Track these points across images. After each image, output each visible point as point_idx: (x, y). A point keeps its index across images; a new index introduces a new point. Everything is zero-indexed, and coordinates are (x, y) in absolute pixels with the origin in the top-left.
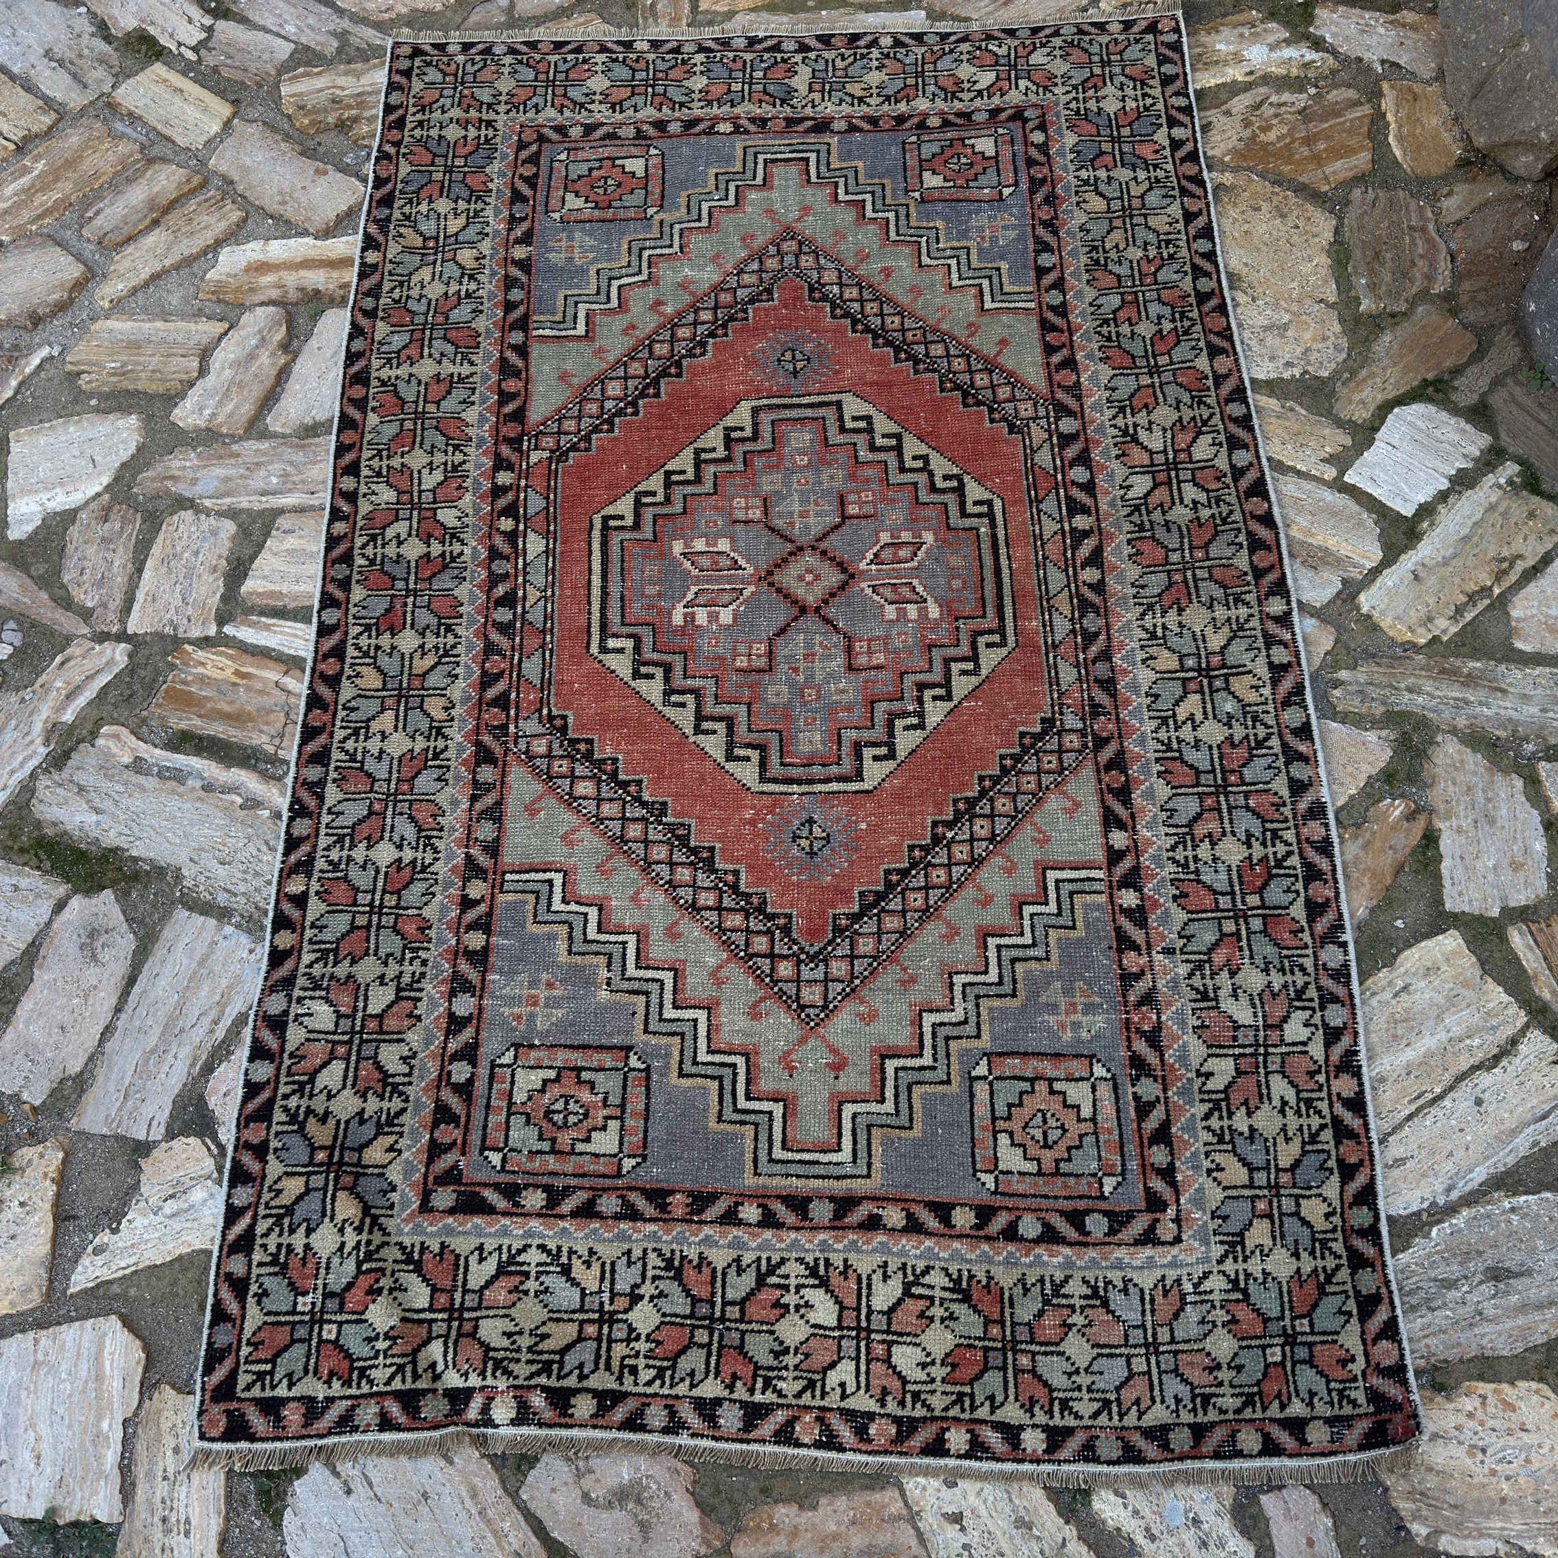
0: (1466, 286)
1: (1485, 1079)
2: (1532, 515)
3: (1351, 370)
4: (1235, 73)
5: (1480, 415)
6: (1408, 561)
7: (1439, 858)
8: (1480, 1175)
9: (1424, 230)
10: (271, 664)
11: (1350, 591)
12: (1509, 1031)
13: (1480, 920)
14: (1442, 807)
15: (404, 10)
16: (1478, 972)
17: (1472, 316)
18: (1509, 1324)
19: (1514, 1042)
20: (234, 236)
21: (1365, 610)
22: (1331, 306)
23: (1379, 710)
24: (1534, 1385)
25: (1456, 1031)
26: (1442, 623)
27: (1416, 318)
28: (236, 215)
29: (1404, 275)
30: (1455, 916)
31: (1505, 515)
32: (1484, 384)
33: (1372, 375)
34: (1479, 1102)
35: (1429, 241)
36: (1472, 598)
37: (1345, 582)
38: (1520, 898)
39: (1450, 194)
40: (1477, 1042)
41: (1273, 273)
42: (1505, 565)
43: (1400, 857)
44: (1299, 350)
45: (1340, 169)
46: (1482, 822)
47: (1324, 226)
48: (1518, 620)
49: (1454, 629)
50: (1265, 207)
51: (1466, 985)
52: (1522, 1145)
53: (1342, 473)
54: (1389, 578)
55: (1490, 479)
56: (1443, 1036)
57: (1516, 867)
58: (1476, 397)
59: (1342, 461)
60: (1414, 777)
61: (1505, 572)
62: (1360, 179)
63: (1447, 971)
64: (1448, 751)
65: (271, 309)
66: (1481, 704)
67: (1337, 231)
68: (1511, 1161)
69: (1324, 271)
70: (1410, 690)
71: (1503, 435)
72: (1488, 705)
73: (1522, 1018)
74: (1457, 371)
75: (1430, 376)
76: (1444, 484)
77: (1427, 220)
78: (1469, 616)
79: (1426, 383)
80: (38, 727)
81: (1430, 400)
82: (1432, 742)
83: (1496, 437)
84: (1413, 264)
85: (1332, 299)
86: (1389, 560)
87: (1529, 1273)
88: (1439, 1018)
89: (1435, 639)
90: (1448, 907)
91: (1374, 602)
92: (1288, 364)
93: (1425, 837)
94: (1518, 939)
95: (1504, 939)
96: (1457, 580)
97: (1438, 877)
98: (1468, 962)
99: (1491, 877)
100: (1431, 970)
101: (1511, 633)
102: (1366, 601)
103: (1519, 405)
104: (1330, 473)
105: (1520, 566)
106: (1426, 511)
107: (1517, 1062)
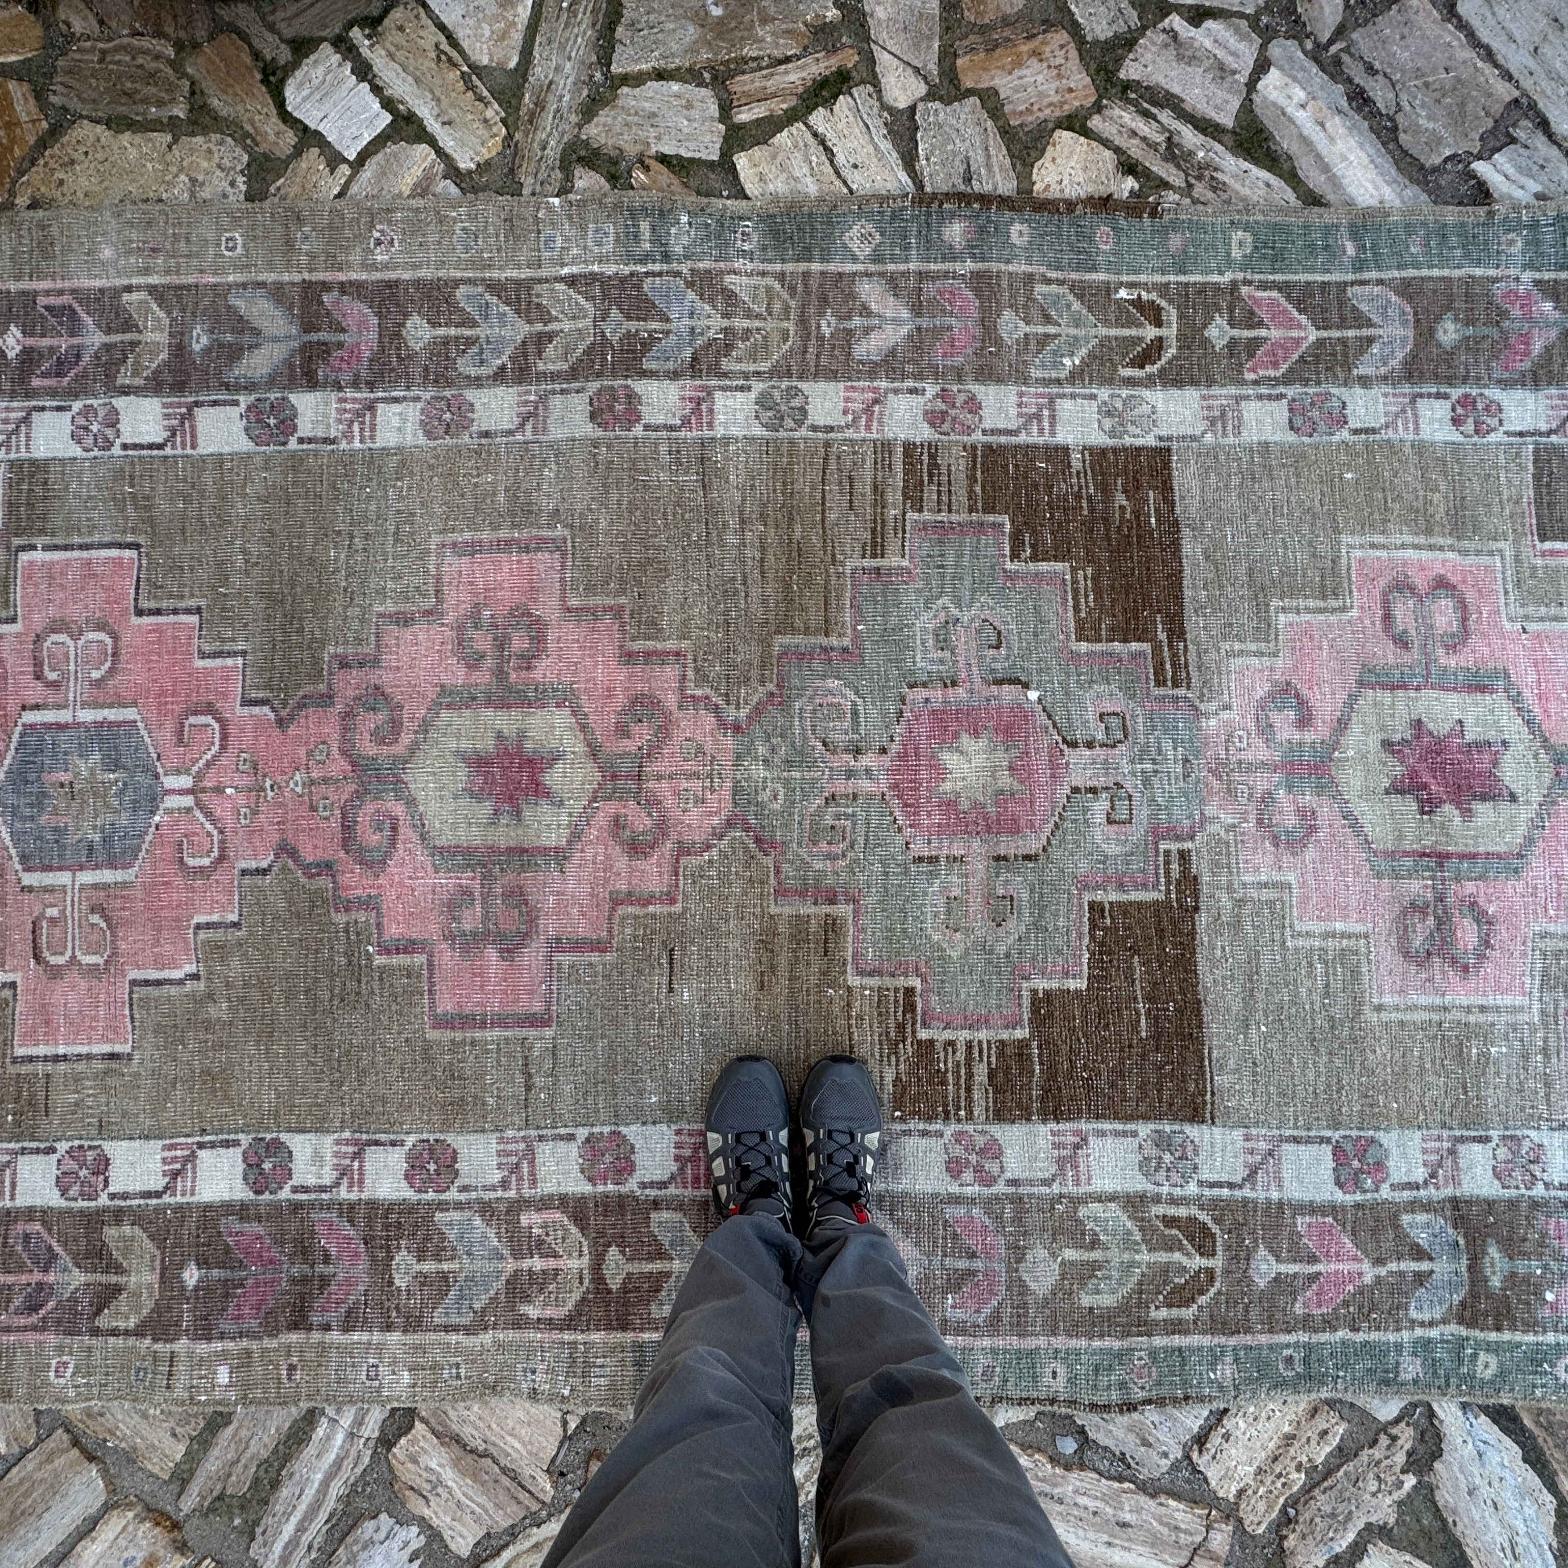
0: (169, 30)
1: (840, 159)
2: (401, 29)
3: (244, 138)
5: (302, 46)
6: (433, 126)
7: (678, 157)
9: (104, 52)
11: (454, 174)
12: (808, 135)
13: (726, 139)
14: (639, 148)
16: (765, 147)
17: (201, 34)
18: (998, 177)
19: (815, 135)
21: (473, 166)
22: (176, 140)
23: (558, 175)
24: (1035, 171)
25: (806, 170)
26: (489, 113)
27: (197, 76)
29: (151, 77)
30: (722, 155)
31: (398, 47)
32: (271, 38)
33: (252, 122)
34: (855, 166)
35: (116, 49)
36: (470, 87)
37: (445, 177)
38: (713, 109)
39: (69, 25)
40: (814, 158)
41: (134, 181)
42: (443, 57)
43: (676, 182)
44: (218, 173)
45: (24, 108)
46: (652, 121)
47: (85, 131)
48: (491, 60)
49: (496, 106)
50: (61, 175)
51: (774, 157)
52: (886, 146)
53: (345, 161)
54: (447, 141)
55: (365, 52)
56: (809, 180)
57: (689, 106)
58: (283, 46)
59: (334, 159)
60: (614, 162)
61: (450, 59)
62: (40, 95)
63: (764, 168)
64: (594, 131)
66: (560, 101)
67: (97, 122)
68: (895, 155)
69: (138, 139)
70: (544, 148)
71: (324, 34)
72: (562, 97)
73: (800, 125)
74: (257, 55)
75: (259, 76)
76: (365, 87)
77: (93, 48)
78: (486, 93)
79: (265, 81)
81: (282, 82)
82: (586, 143)
83: (325, 39)
84: (141, 66)
85: (169, 138)
86: (432, 142)
87: (967, 158)
88: (796, 179)
89: (504, 121)
90: (716, 158)
91: (467, 157)
92: (232, 184)
93: (662, 162)
94: (744, 116)
95: (741, 127)
96: (453, 94)
97: (692, 160)
98: (757, 152)
99: (695, 125)
100: (762, 178)
101: (501, 68)
102: (465, 163)
103: (296, 15)
104: (345, 170)
105: (445, 46)
106: (388, 104)
107: (830, 135)
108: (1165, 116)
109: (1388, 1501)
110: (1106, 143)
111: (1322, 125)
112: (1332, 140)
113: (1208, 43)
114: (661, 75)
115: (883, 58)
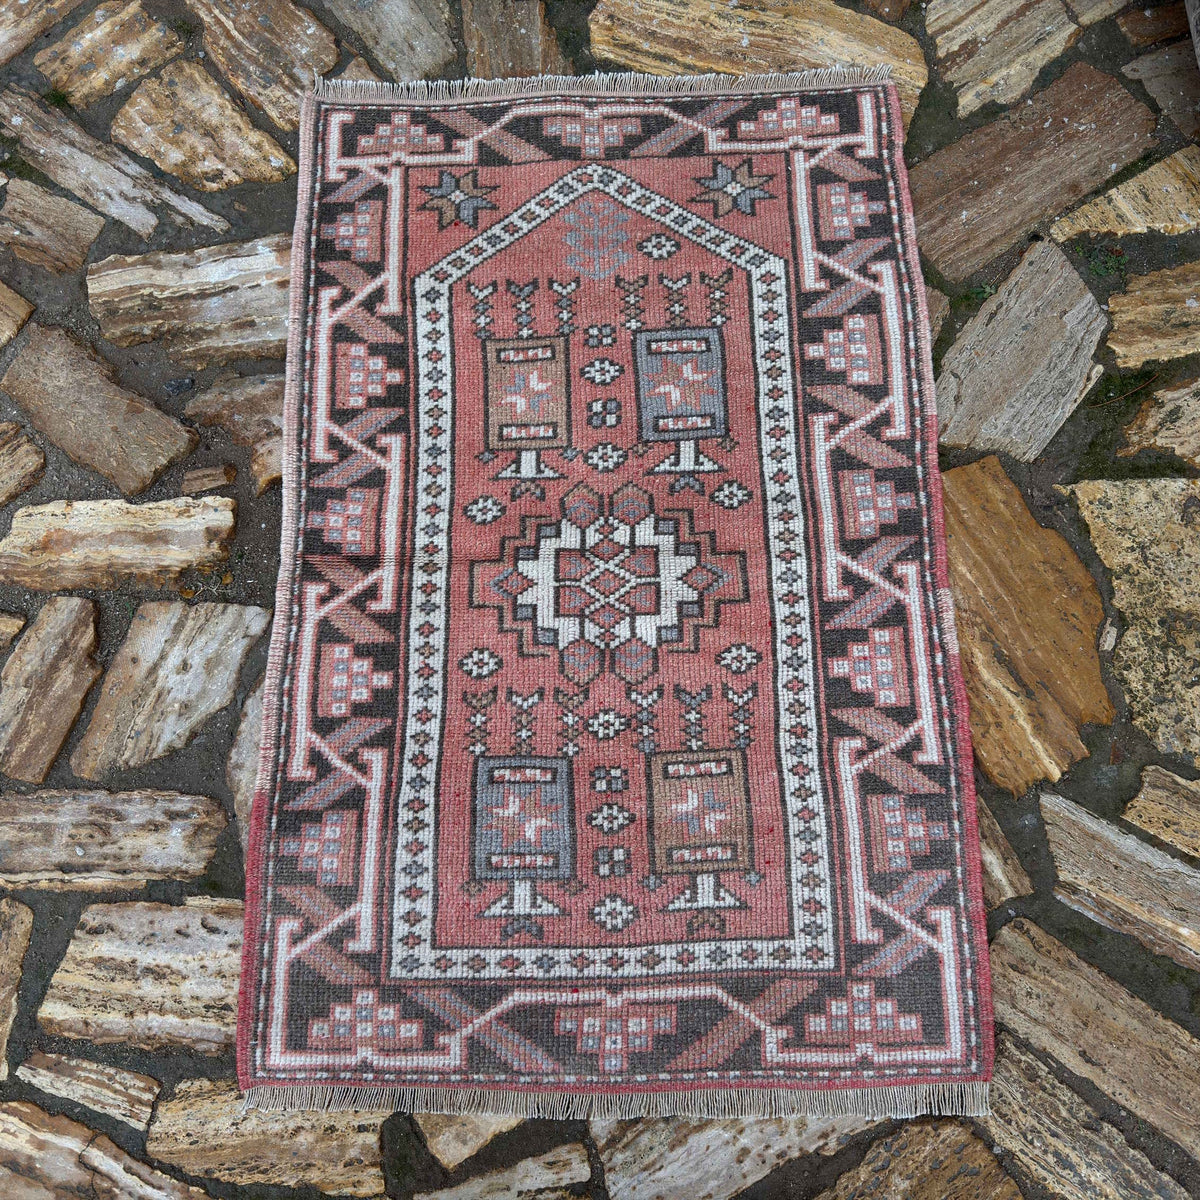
10: (76, 1128)
15: (236, 179)
20: (31, 491)
28: (32, 462)
65: (76, 602)
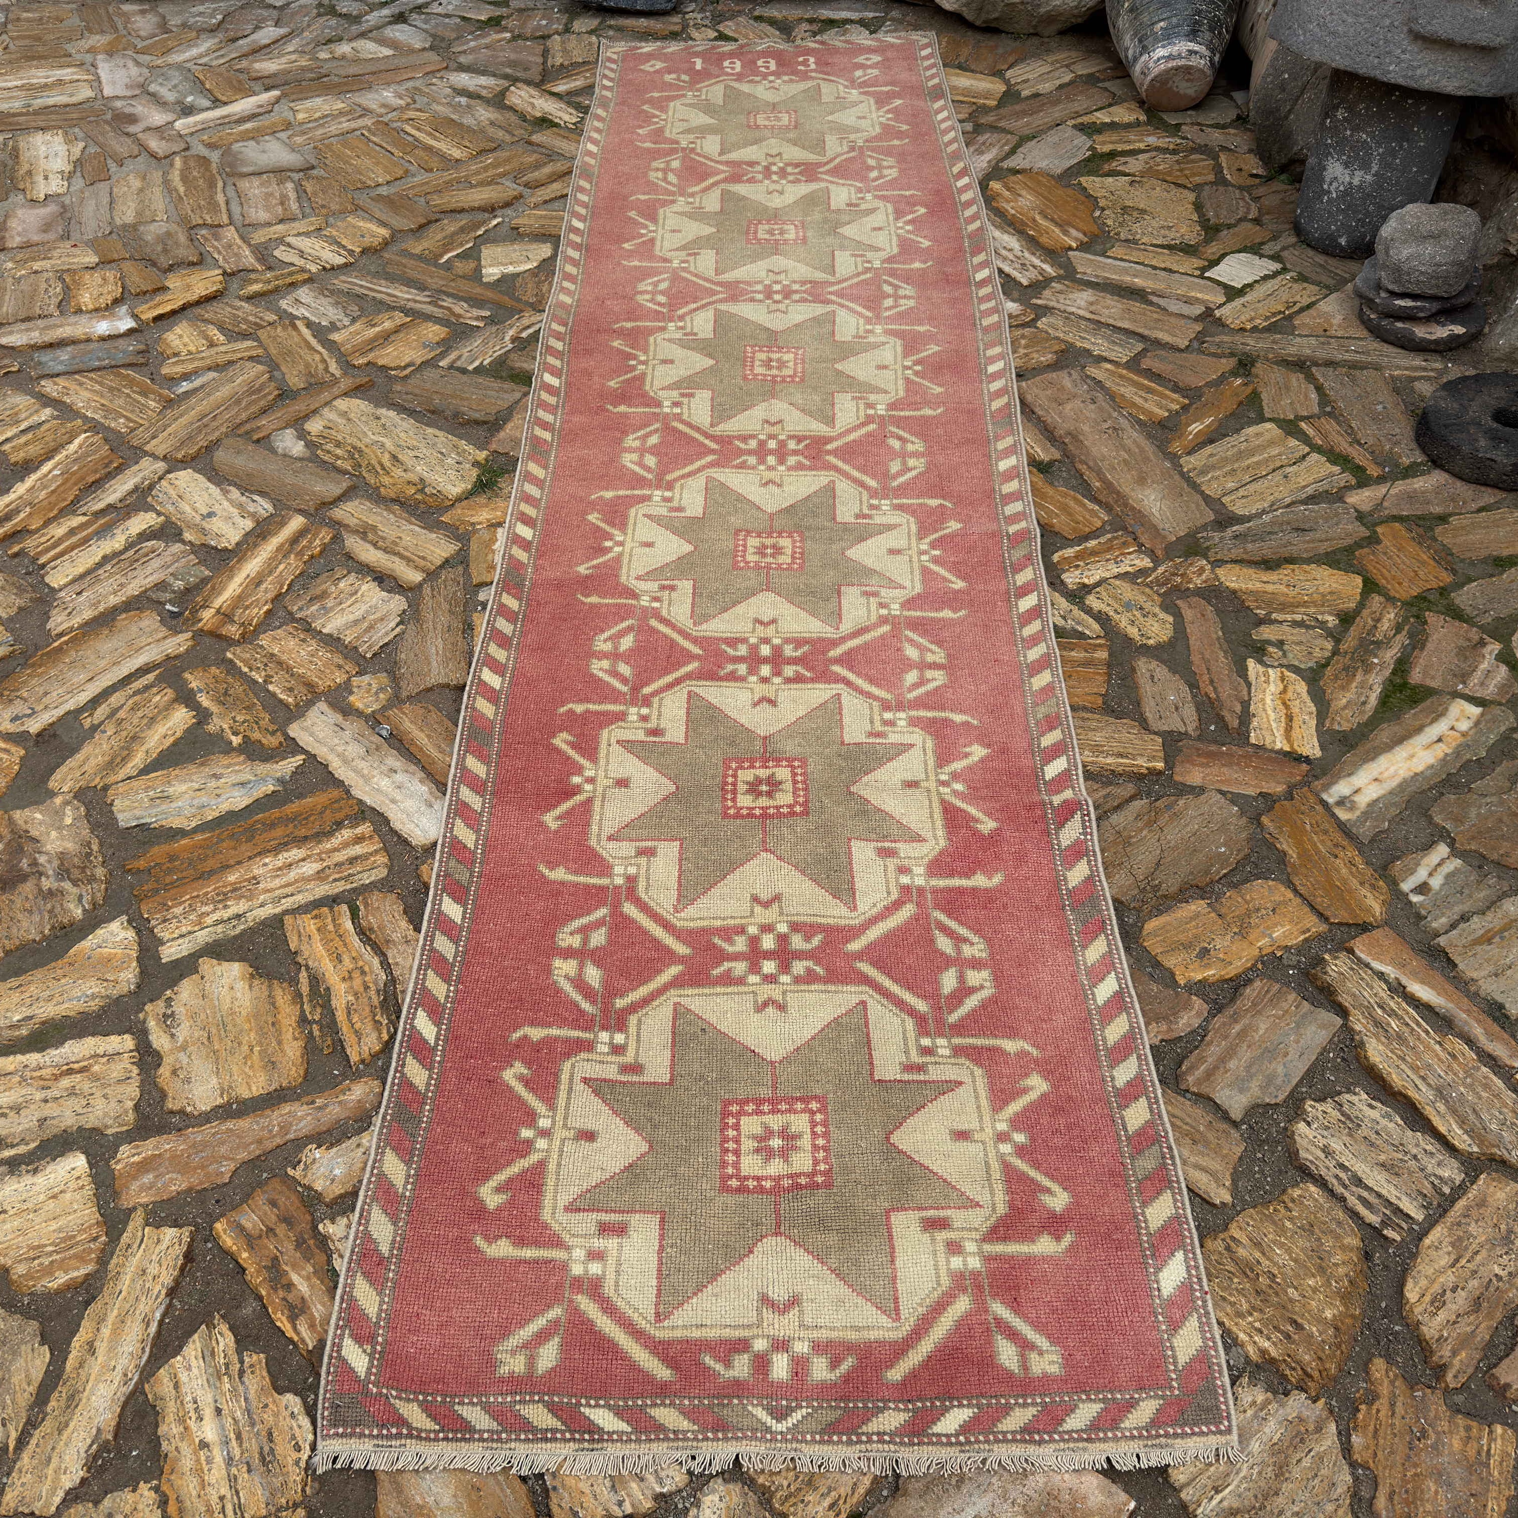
0: (1266, 217)
1: (1289, 470)
2: (1304, 289)
3: (1206, 242)
4: (1142, 146)
5: (1275, 258)
6: (1238, 302)
7: (1261, 400)
8: (1288, 500)
9: (1243, 198)
11: (1209, 312)
12: (1301, 454)
13: (1284, 420)
14: (1262, 383)
16: (1283, 435)
17: (1269, 226)
18: (1305, 546)
19: (1304, 457)
21: (1218, 317)
22: (1195, 221)
23: (1227, 351)
25: (1273, 454)
26: (1259, 322)
27: (1240, 226)
29: (1233, 212)
30: (1270, 418)
31: (1290, 288)
32: (1278, 248)
33: (1218, 243)
34: (1286, 477)
35: (1246, 201)
36: (1274, 314)
37: (1205, 307)
38: (1304, 413)
40: (1283, 457)
42: (1292, 305)
43: (1240, 398)
44: (1179, 235)
45: (1198, 180)
46: (1283, 389)
47: (1190, 196)
48: (1299, 323)
49: (1265, 324)
51: (1277, 439)
52: (1310, 490)
53: (1203, 273)
54: (1229, 306)
55: (1281, 277)
56: (1266, 456)
57: (1301, 402)
58: (1273, 252)
59: (1204, 269)
60: (1246, 373)
61: (1291, 307)
62: (1208, 183)
63: (1268, 435)
64: (1264, 366)
66: (1281, 349)
67: (1197, 198)
68: (1305, 495)
69: (1191, 210)
70: (1243, 344)
71: (1288, 264)
72: (1284, 350)
73: (1307, 449)
74: (1263, 244)
75: (1248, 244)
76: (1258, 278)
77: (1245, 196)
78: (1273, 320)
79: (1246, 247)
80: (507, 338)
81: (1249, 252)
82: (1255, 363)
83: (1284, 264)
84: (1238, 209)
85: (1195, 219)
86: (1229, 301)
87: (1315, 530)
88: (1263, 450)
89: (1256, 327)
90: (1266, 415)
91: (1223, 315)
92: (1173, 240)
93: (1253, 393)
94: (1303, 425)
95: (1296, 425)
96: (1266, 308)
97: (1261, 406)
98: (1278, 432)
99: (1288, 406)
100: (1259, 434)
101: (1295, 327)
102: (1218, 313)
103: (1296, 256)
104: (1197, 273)
105: (1299, 306)
106: (1248, 286)
107: (1305, 464)
108: (1402, 639)
109: (225, 726)
110: (1361, 605)
111: (1440, 740)
112: (1428, 747)
113: (1484, 666)
114: (1319, 389)
115: (1382, 490)
